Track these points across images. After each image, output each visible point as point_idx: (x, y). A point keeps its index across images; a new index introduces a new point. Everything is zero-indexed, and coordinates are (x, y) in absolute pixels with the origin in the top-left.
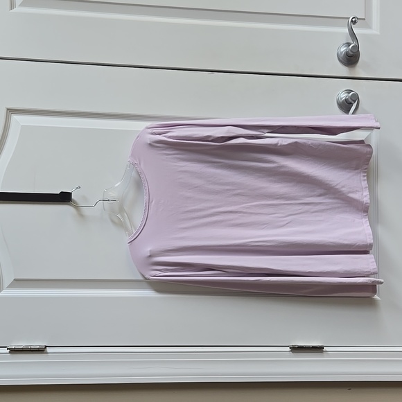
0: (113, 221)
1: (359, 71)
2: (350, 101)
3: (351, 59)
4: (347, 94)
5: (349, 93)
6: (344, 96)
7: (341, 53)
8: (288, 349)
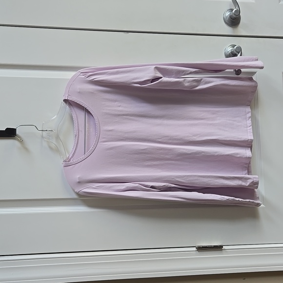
0: (51, 148)
1: (241, 30)
2: (235, 52)
3: (234, 21)
4: (232, 48)
5: (234, 47)
6: (229, 49)
7: (227, 17)
8: (195, 249)
